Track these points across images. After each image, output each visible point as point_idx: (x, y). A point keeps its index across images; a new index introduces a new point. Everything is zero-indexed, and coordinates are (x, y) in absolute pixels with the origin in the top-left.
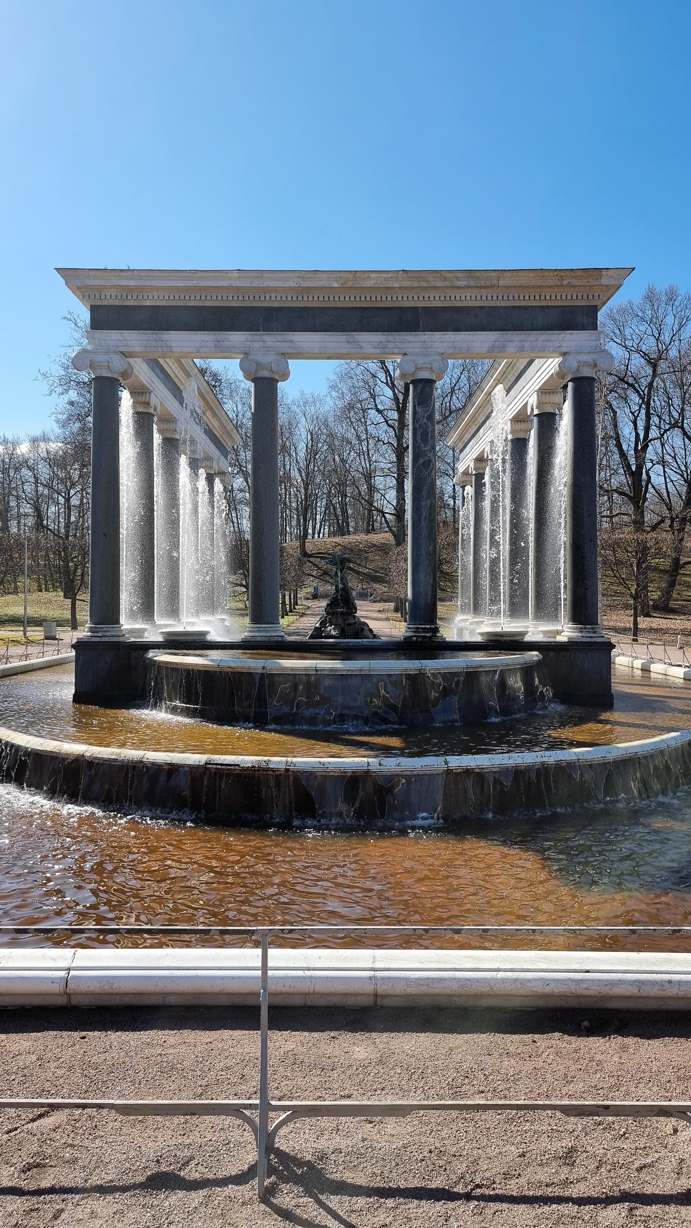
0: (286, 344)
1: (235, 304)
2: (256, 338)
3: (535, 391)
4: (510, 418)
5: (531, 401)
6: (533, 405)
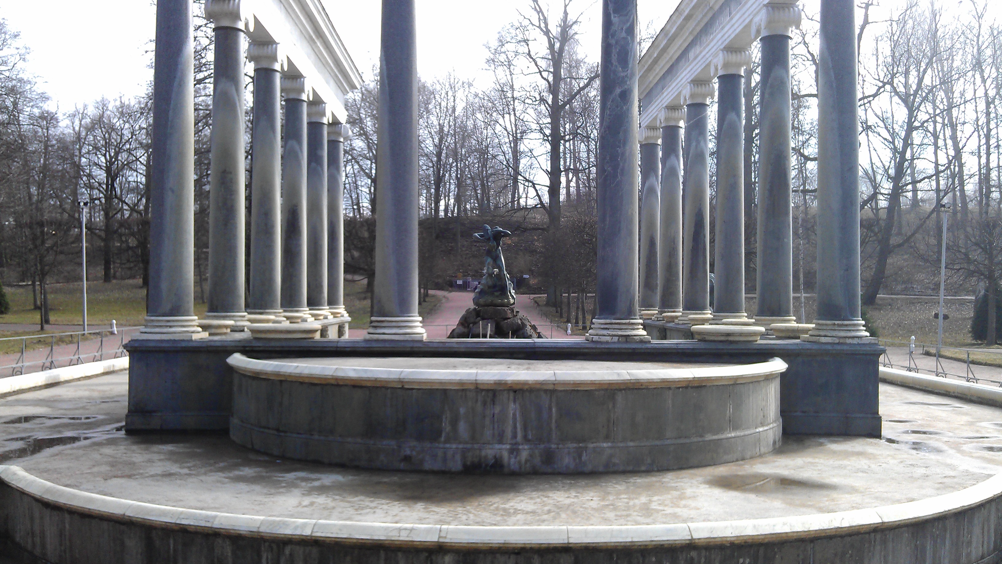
3: (765, 5)
4: (722, 47)
5: (757, 19)
6: (760, 25)
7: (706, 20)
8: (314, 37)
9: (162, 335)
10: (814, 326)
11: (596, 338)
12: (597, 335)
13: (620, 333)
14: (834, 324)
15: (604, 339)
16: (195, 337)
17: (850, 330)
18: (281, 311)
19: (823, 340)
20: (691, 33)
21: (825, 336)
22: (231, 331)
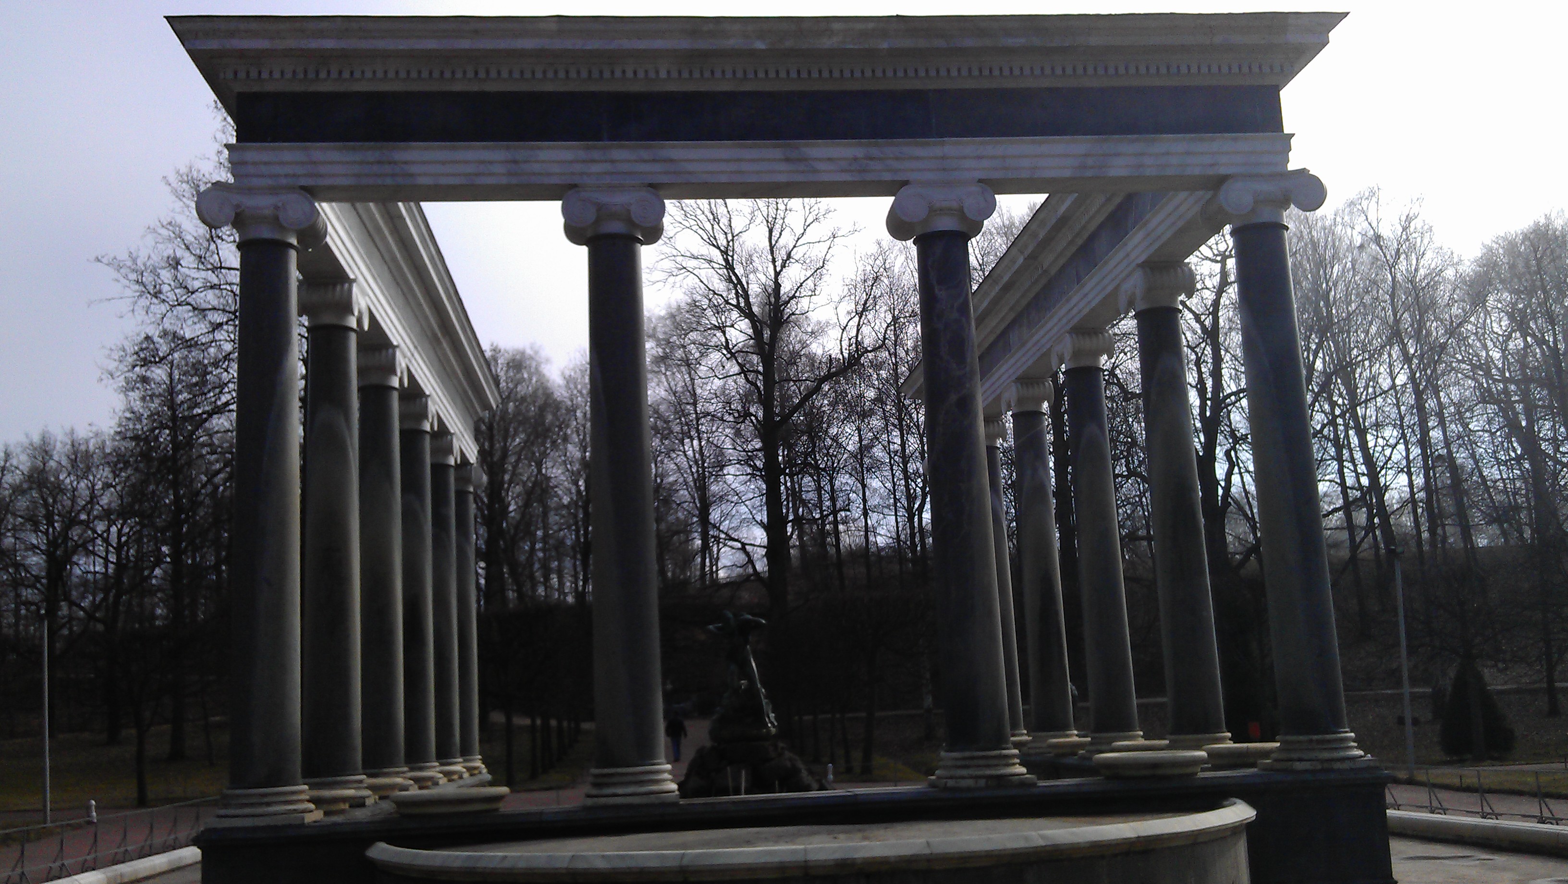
0: (658, 167)
1: (549, 87)
2: (596, 155)
3: (1138, 266)
4: (1068, 328)
5: (1127, 286)
6: (1134, 294)
7: (1037, 288)
8: (439, 335)
9: (256, 819)
10: (1278, 744)
11: (951, 783)
12: (951, 778)
13: (988, 772)
14: (1311, 741)
15: (964, 783)
16: (309, 818)
17: (1336, 749)
18: (406, 769)
19: (1298, 766)
20: (1011, 309)
21: (1300, 760)
22: (351, 807)
